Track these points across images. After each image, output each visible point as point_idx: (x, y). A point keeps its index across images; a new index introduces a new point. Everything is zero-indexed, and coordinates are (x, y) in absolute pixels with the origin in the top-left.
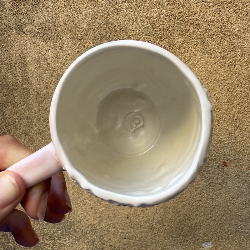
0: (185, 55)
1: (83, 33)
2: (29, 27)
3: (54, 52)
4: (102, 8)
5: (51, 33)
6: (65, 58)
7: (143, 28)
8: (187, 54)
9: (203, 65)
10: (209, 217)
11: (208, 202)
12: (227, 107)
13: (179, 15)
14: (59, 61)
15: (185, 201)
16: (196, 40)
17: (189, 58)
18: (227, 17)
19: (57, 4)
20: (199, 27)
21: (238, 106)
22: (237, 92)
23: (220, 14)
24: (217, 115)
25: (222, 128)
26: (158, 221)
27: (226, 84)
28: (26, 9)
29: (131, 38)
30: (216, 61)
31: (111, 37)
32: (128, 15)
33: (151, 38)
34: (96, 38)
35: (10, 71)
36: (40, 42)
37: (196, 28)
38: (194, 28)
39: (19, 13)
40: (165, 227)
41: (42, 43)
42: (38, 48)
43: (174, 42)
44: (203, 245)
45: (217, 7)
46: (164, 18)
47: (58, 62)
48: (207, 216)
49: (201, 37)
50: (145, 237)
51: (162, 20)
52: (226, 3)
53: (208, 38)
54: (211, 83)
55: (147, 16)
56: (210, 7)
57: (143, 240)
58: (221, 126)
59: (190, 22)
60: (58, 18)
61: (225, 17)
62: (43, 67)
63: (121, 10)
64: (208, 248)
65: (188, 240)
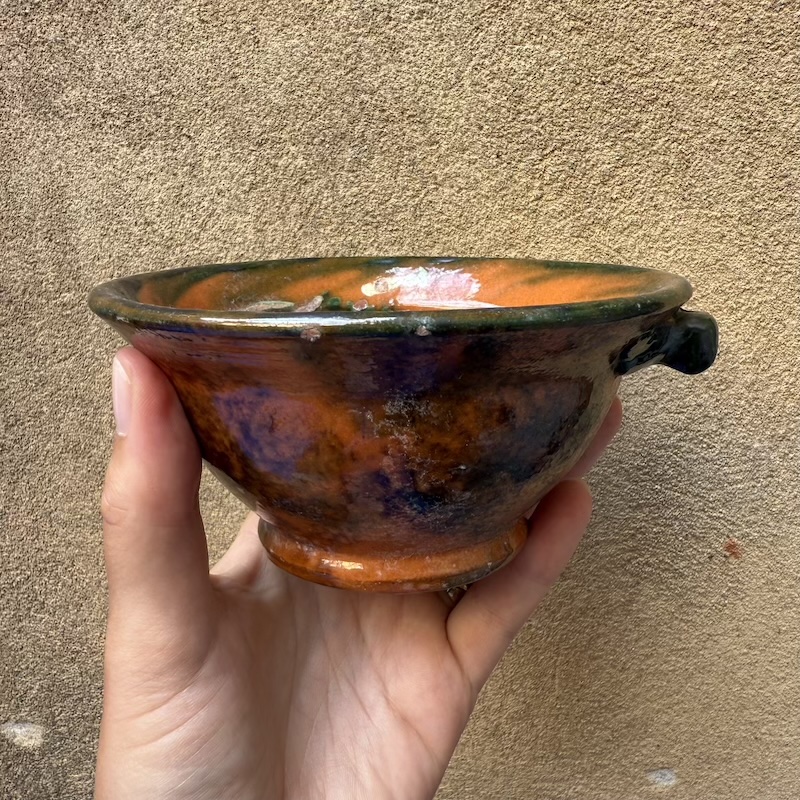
0: (621, 208)
1: (269, 122)
2: (74, 95)
3: (169, 183)
4: (339, 34)
5: (155, 117)
6: (205, 204)
7: (483, 109)
8: (628, 202)
9: (681, 241)
10: (675, 701)
11: (674, 658)
12: (749, 378)
13: (610, 68)
14: (186, 216)
15: (601, 657)
16: (662, 158)
17: (635, 217)
18: (773, 84)
19: (172, 12)
20: (674, 114)
21: (787, 373)
22: (786, 332)
23: (749, 73)
24: (718, 400)
25: (731, 442)
26: (516, 712)
27: (754, 306)
28: (59, 27)
29: (438, 143)
30: (725, 229)
31: (370, 137)
32: (430, 63)
33: (510, 145)
34: (316, 140)
35: (10, 244)
36: (116, 145)
37: (663, 118)
38: (658, 116)
39: (35, 40)
40: (535, 729)
41: (125, 149)
42: (111, 169)
43: (588, 161)
44: (652, 777)
45: (740, 47)
46: (557, 78)
47: (183, 216)
48: (668, 700)
49: (680, 147)
50: (474, 757)
51: (546, 85)
52: (770, 32)
53: (702, 153)
54: (704, 300)
55: (495, 68)
56: (716, 45)
57: (467, 766)
58: (727, 435)
59: (645, 94)
60: (180, 65)
61: (767, 81)
62: (130, 234)
63: (406, 43)
64: (666, 787)
65: (605, 766)
